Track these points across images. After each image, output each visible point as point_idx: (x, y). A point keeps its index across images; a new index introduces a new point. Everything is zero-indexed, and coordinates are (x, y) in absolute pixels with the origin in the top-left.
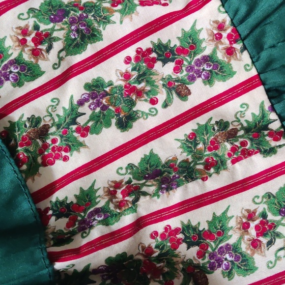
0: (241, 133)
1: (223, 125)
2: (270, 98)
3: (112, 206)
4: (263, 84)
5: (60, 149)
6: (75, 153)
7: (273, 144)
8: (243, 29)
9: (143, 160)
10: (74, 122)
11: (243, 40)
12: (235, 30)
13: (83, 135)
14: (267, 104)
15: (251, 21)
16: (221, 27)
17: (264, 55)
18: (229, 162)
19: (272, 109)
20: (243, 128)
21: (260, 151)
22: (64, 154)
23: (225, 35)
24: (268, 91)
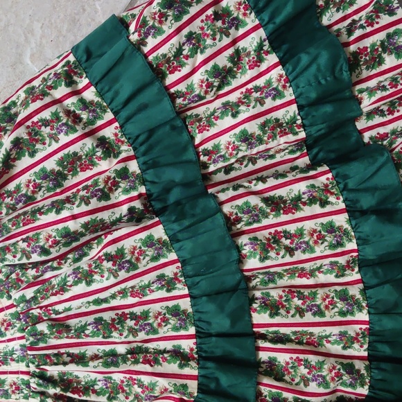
0: (285, 125)
1: (277, 120)
2: (298, 109)
3: (227, 155)
4: (297, 103)
5: (206, 126)
6: (212, 128)
7: (297, 130)
8: (291, 78)
9: (240, 132)
10: (213, 115)
11: (290, 83)
12: (287, 78)
13: (216, 120)
14: (297, 112)
15: (294, 74)
16: (281, 76)
17: (299, 90)
18: (278, 137)
19: (299, 114)
20: (286, 122)
21: (291, 133)
22: (207, 128)
23: (282, 79)
24: (298, 106)
